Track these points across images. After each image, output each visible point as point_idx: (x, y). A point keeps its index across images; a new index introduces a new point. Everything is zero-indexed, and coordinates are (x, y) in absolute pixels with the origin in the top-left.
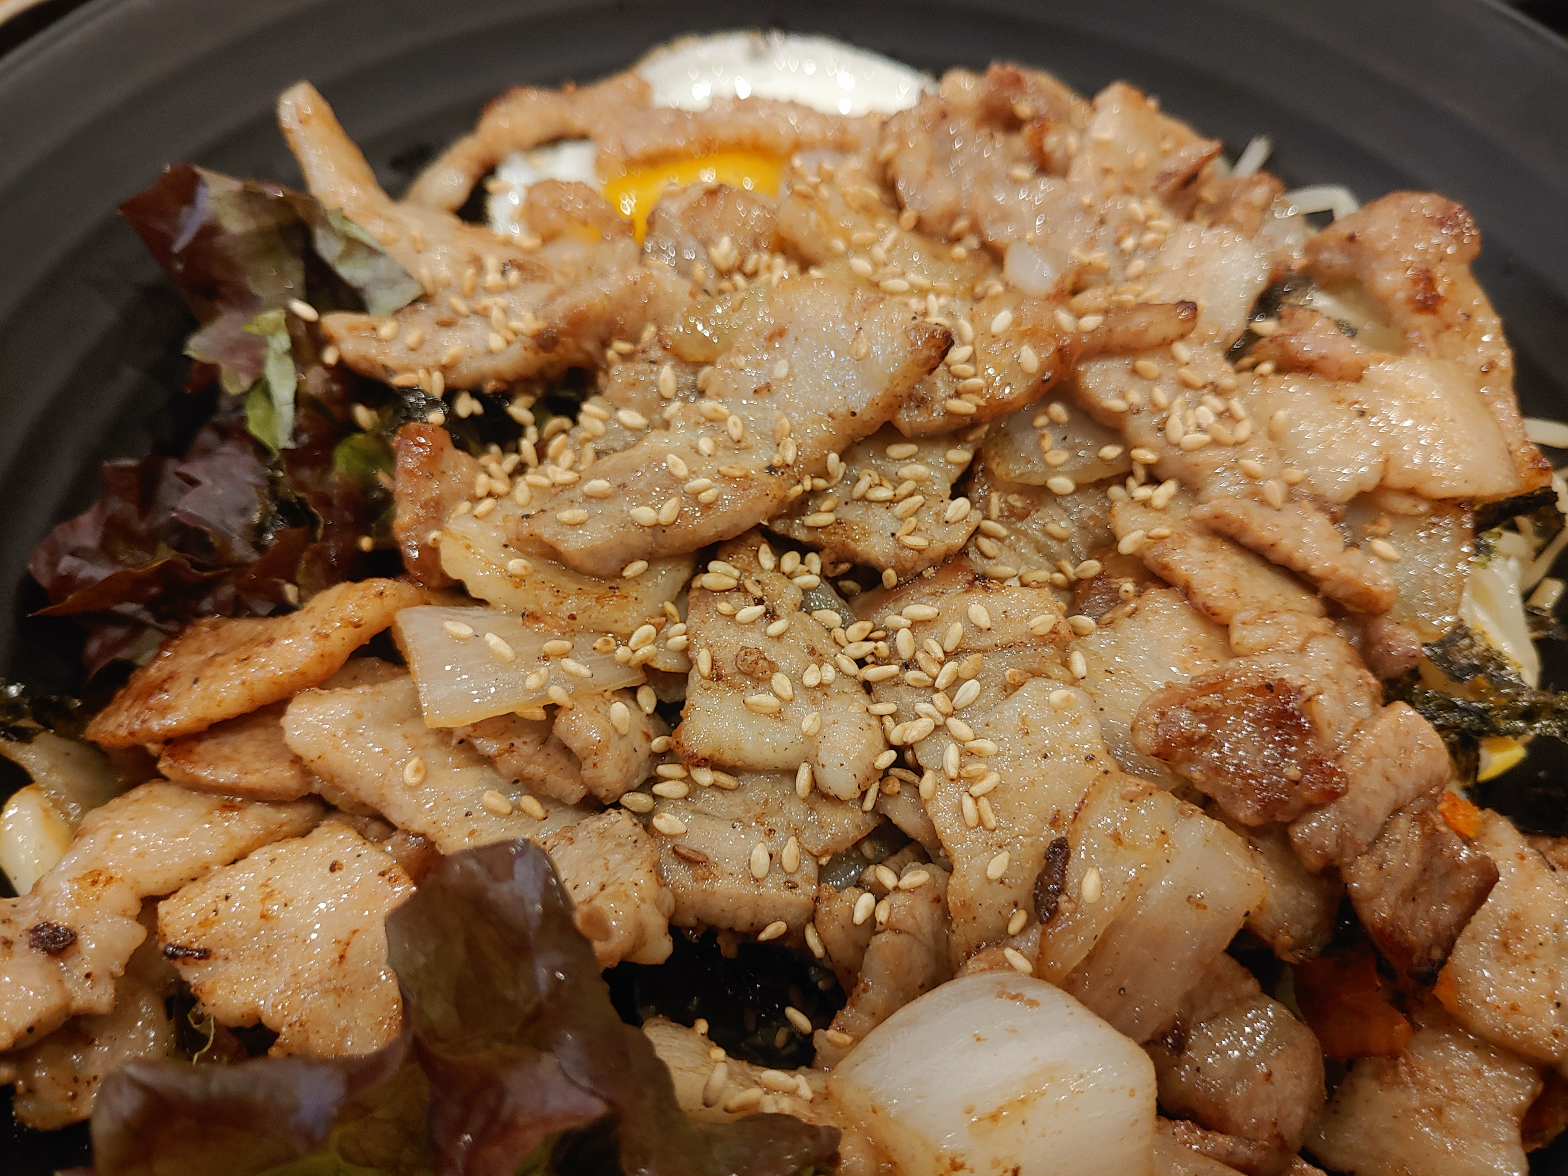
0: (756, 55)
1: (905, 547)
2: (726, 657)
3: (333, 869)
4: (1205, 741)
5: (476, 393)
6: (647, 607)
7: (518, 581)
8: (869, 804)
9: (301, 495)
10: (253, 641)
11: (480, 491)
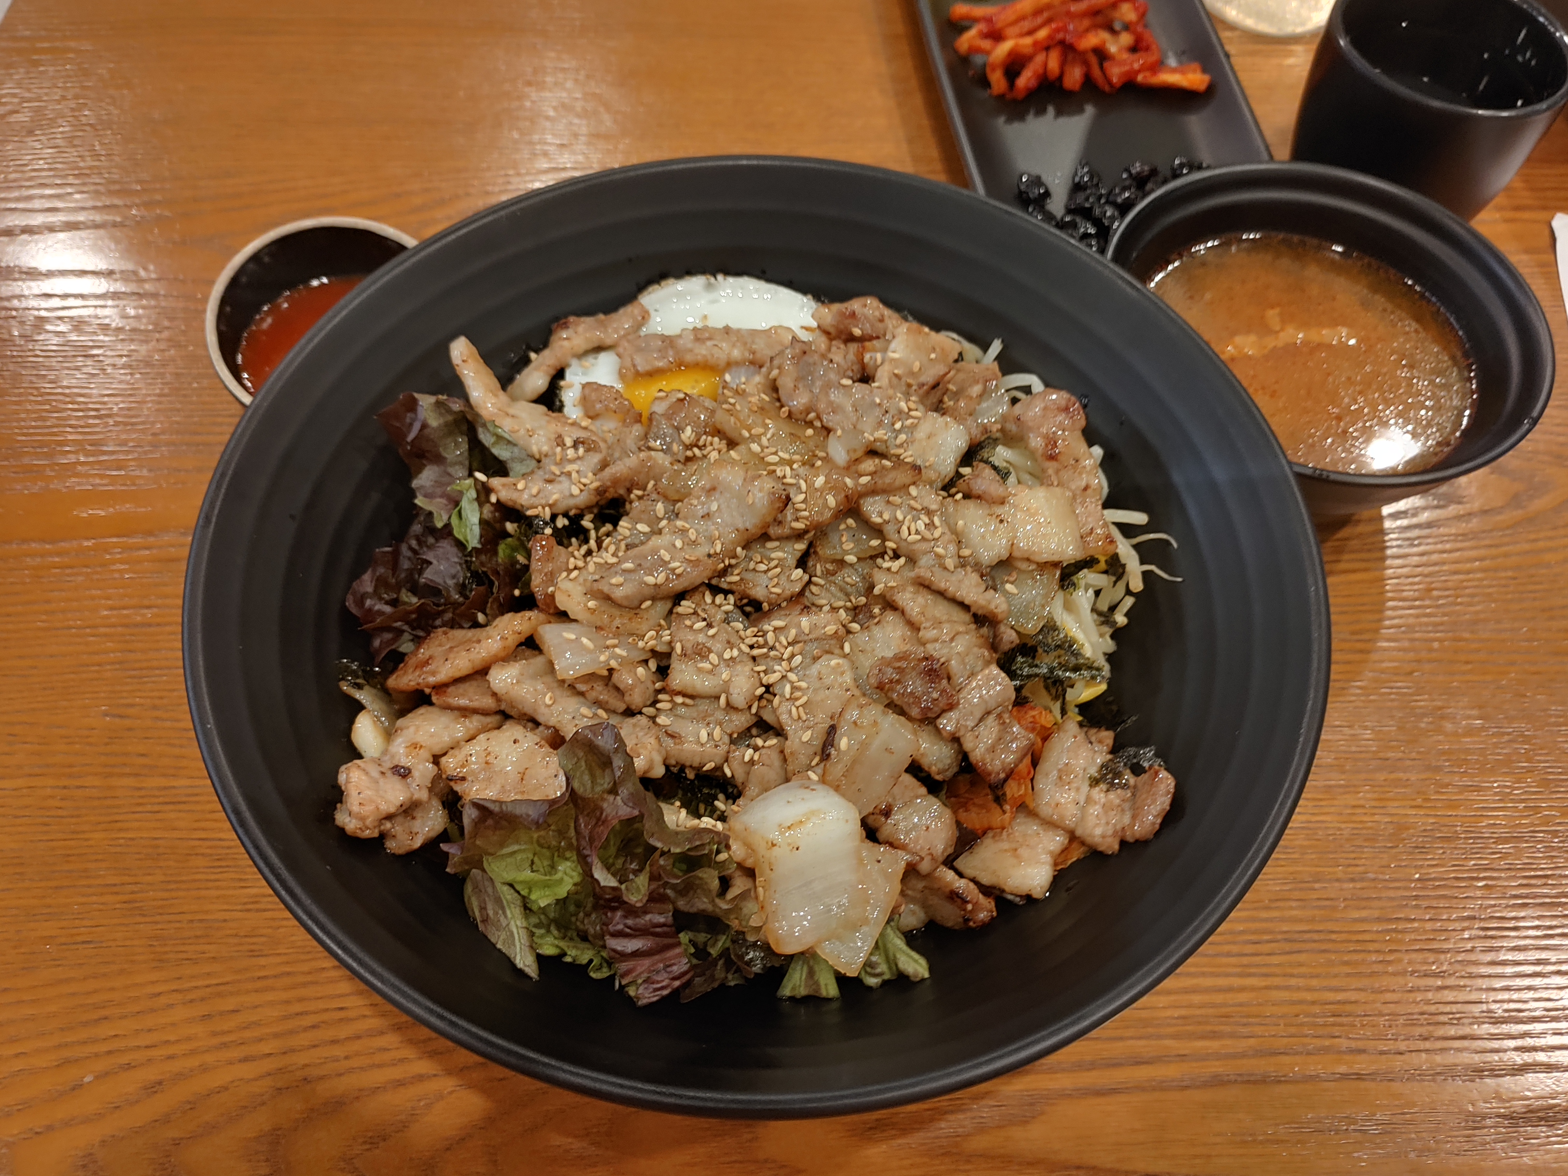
0: (709, 287)
1: (771, 593)
2: (689, 646)
3: (515, 742)
4: (898, 682)
5: (566, 515)
6: (652, 622)
7: (592, 611)
8: (754, 710)
9: (485, 569)
10: (470, 641)
11: (571, 566)
